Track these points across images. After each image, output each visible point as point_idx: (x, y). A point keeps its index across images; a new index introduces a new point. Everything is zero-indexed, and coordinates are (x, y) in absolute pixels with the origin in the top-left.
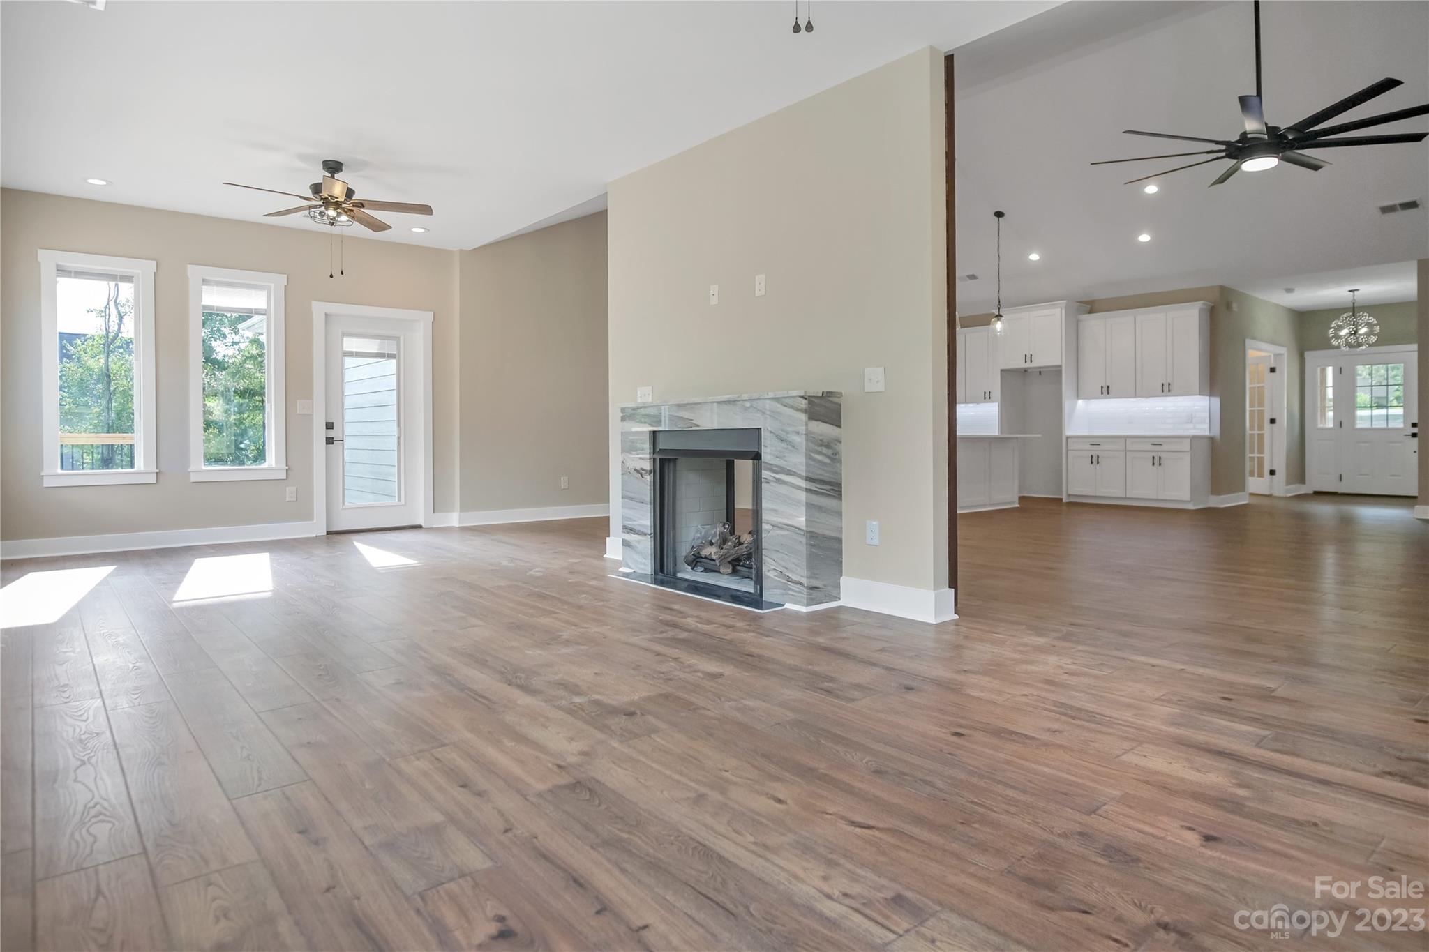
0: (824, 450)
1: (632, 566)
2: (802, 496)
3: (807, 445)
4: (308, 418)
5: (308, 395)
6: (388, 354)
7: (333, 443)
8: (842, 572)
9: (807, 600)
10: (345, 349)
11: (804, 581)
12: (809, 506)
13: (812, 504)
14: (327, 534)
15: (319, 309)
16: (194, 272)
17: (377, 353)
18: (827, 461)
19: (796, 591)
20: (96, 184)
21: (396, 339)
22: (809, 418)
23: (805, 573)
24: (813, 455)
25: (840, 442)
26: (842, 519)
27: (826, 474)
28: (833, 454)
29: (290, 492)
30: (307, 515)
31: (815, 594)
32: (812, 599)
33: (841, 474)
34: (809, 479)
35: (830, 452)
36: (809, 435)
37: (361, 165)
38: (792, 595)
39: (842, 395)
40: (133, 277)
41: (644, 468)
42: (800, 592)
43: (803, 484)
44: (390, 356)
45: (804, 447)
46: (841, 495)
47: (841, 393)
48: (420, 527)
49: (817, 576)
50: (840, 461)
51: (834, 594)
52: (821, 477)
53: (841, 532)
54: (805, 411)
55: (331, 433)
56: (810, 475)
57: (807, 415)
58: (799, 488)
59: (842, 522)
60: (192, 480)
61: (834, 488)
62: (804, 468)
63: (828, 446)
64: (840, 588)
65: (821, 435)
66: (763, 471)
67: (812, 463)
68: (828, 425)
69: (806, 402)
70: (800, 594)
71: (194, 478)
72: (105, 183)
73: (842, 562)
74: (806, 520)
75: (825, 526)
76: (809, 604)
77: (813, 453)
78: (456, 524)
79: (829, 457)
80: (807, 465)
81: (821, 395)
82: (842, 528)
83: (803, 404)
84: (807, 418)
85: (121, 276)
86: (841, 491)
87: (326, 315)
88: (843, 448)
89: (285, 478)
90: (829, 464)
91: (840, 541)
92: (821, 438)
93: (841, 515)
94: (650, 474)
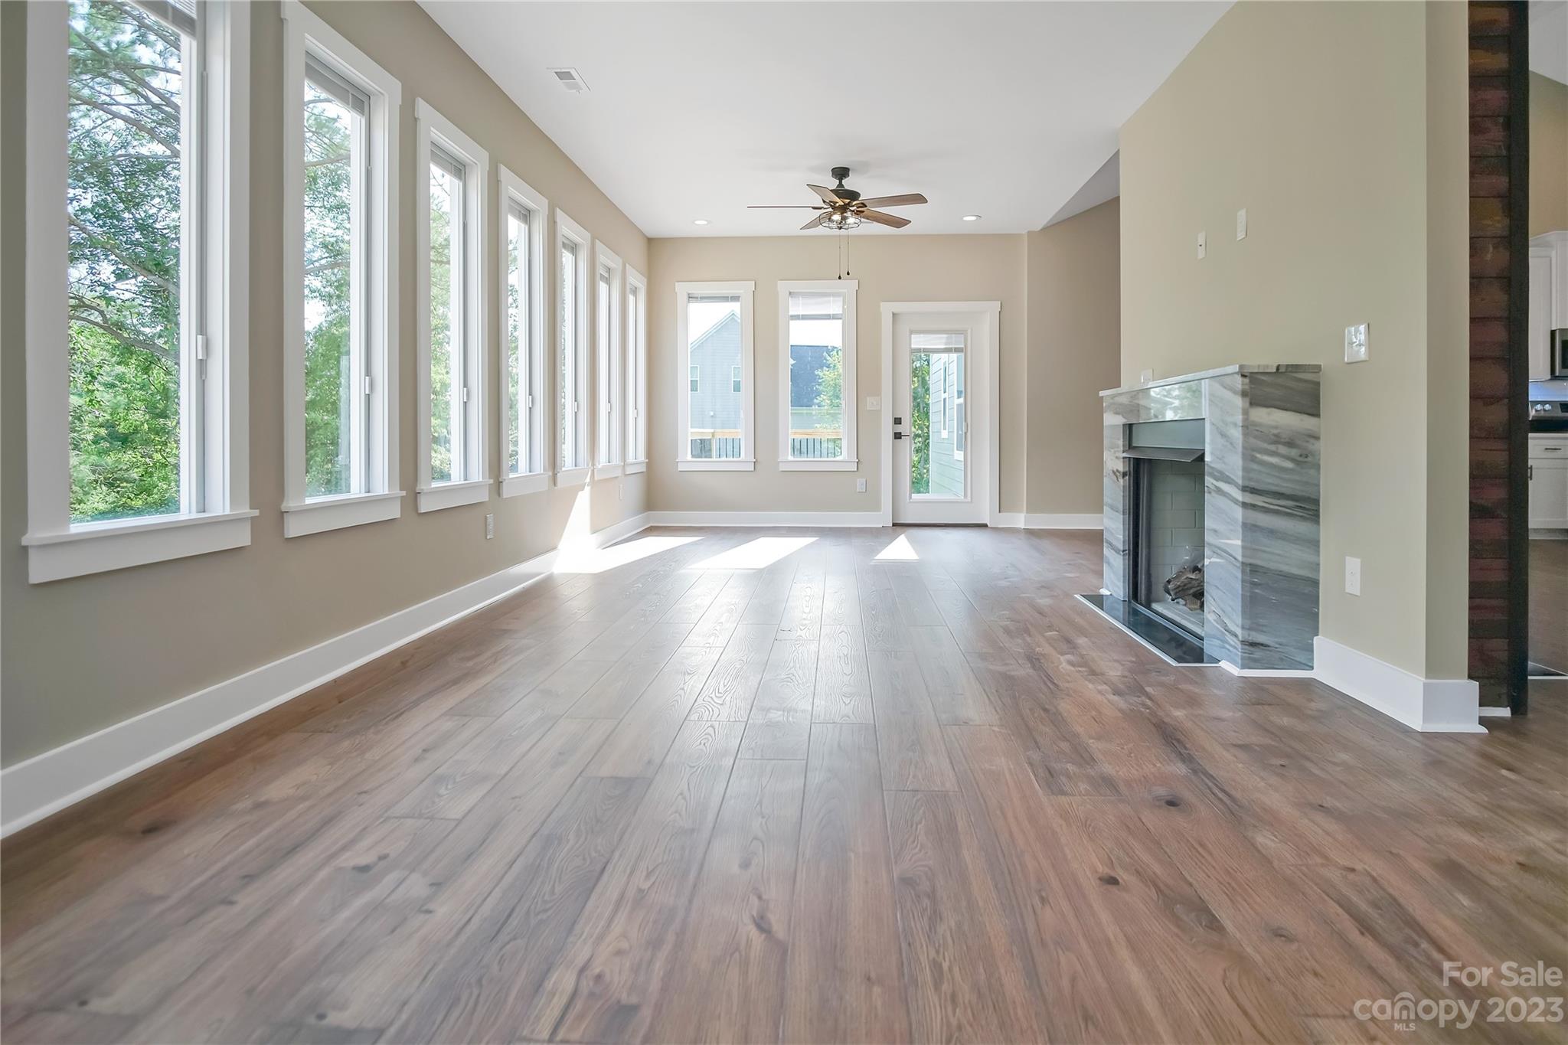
0: (1282, 449)
1: (1110, 588)
2: (1238, 513)
3: (1245, 441)
4: (877, 414)
5: (877, 392)
6: (955, 348)
7: (901, 438)
8: (1318, 628)
9: (1242, 659)
10: (913, 346)
11: (1239, 632)
12: (1249, 528)
13: (1255, 526)
14: (893, 525)
15: (887, 309)
16: (783, 287)
17: (946, 348)
18: (1289, 465)
19: (1231, 645)
20: (701, 226)
21: (963, 332)
22: (1251, 404)
23: (1239, 621)
24: (1258, 456)
25: (1317, 438)
26: (1318, 552)
27: (1285, 485)
28: (1301, 456)
29: (860, 484)
30: (876, 506)
31: (1258, 654)
32: (1255, 660)
33: (1318, 485)
34: (1245, 489)
35: (1294, 453)
36: (1248, 427)
37: (865, 167)
38: (1229, 650)
39: (1320, 370)
40: (739, 297)
41: (1119, 469)
42: (1235, 648)
43: (1238, 495)
44: (957, 350)
45: (1241, 445)
46: (1318, 516)
47: (1320, 365)
48: (985, 526)
49: (1264, 629)
50: (1317, 467)
51: (1301, 657)
52: (1274, 489)
53: (1318, 571)
54: (1244, 394)
55: (899, 429)
56: (1253, 484)
57: (1247, 400)
58: (1235, 501)
59: (1319, 555)
60: (781, 470)
61: (1308, 507)
62: (1240, 473)
63: (1290, 444)
64: (1313, 651)
65: (1276, 427)
66: (1206, 477)
67: (1255, 466)
68: (1289, 413)
69: (1247, 380)
70: (1235, 650)
71: (782, 467)
72: (706, 223)
73: (1317, 614)
74: (1244, 547)
75: (1285, 558)
76: (1244, 667)
77: (1260, 453)
78: (1022, 526)
79: (1292, 460)
80: (1245, 469)
81: (1275, 370)
82: (1318, 565)
83: (1239, 383)
84: (1248, 404)
85: (731, 297)
86: (1318, 511)
87: (894, 314)
88: (1322, 447)
89: (856, 470)
90: (1291, 470)
91: (1315, 583)
92: (1275, 431)
93: (1318, 547)
94: (1123, 477)
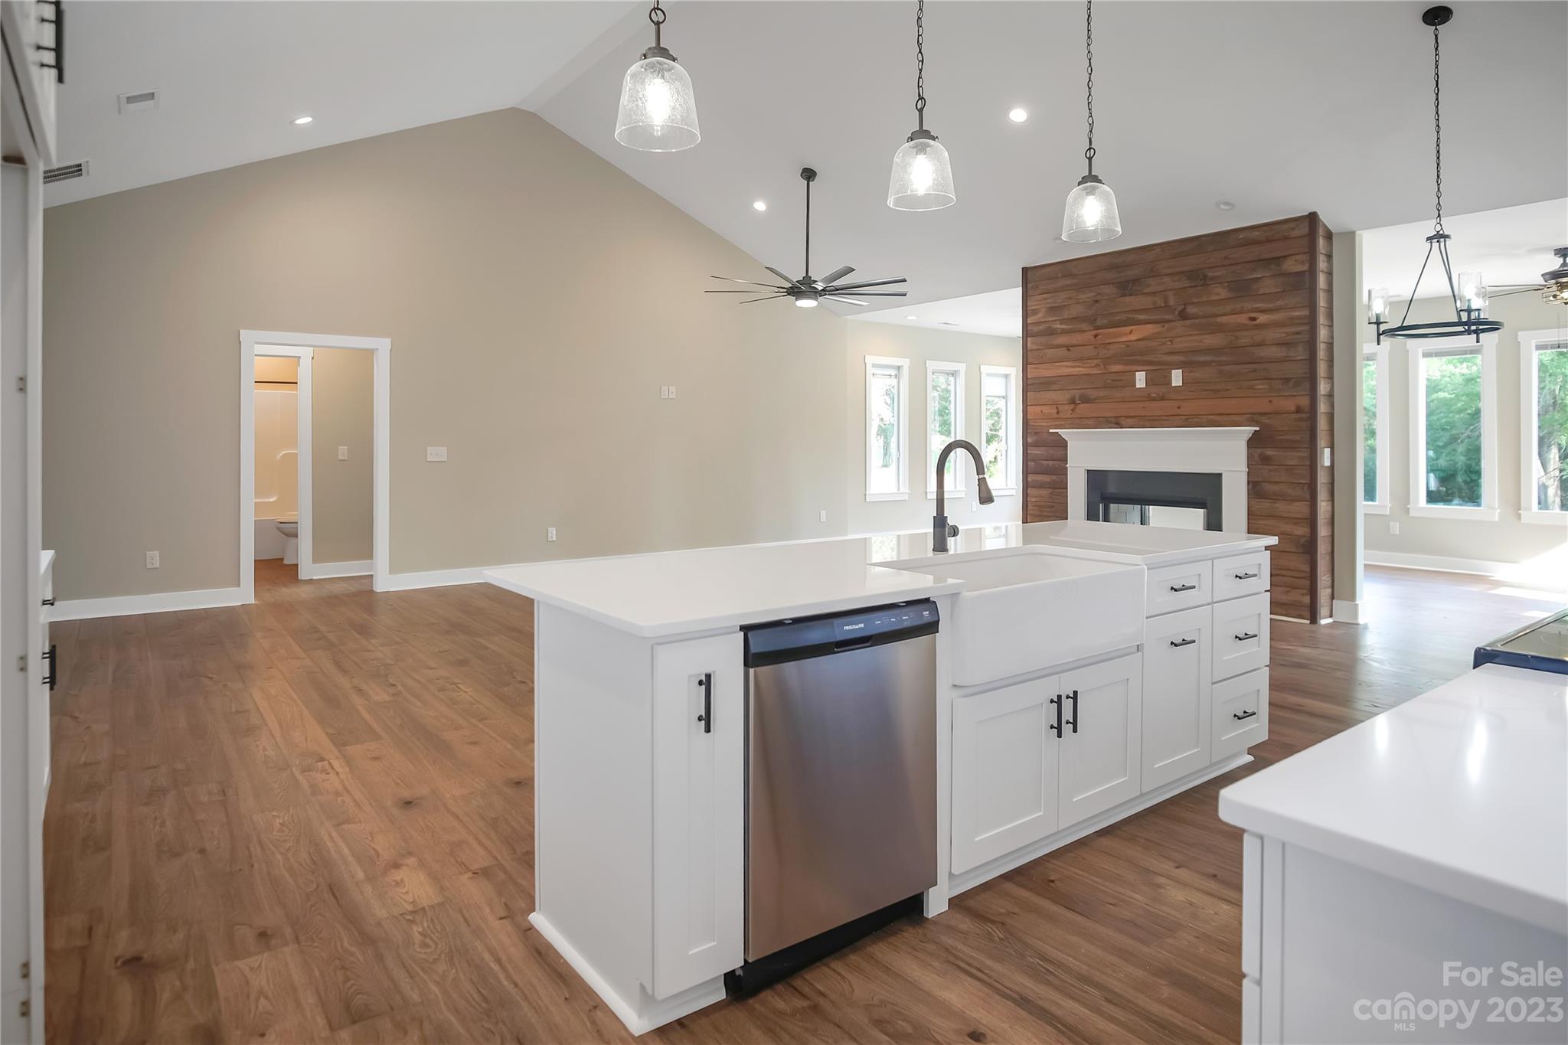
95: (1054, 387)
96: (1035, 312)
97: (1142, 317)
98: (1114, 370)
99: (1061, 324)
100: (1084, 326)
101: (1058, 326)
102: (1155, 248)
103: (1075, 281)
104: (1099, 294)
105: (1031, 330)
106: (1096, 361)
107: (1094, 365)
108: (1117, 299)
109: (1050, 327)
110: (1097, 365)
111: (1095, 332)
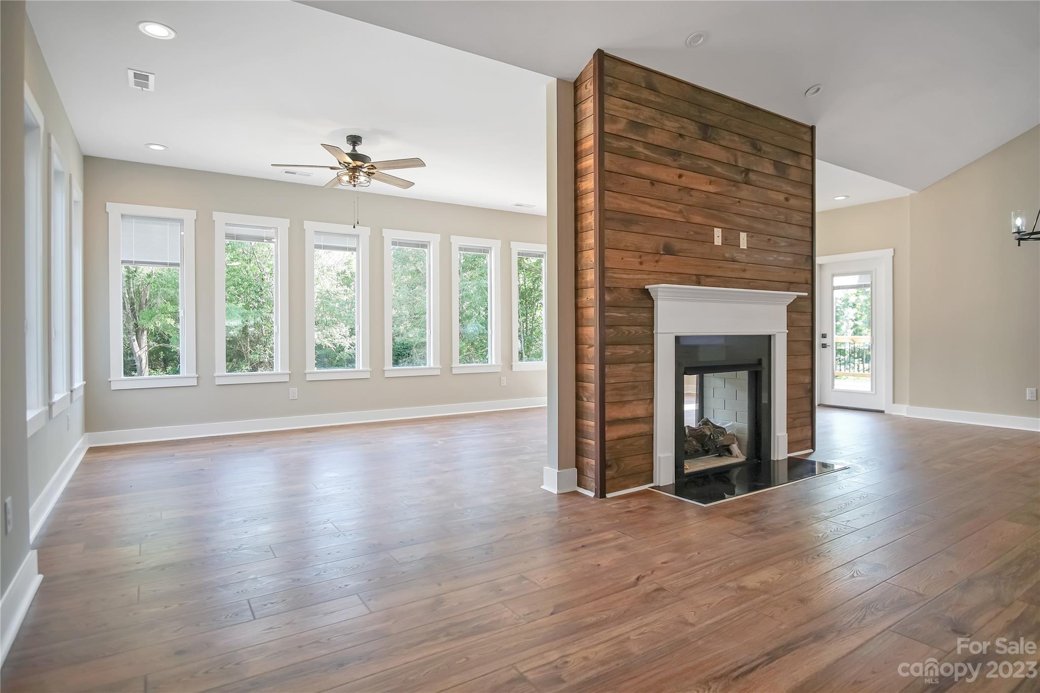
95: (635, 228)
96: (614, 119)
97: (718, 169)
98: (696, 221)
99: (645, 148)
100: (668, 160)
101: (641, 149)
102: (729, 101)
103: (658, 100)
104: (683, 127)
105: (609, 143)
106: (680, 207)
107: (677, 210)
108: (700, 141)
109: (632, 148)
110: (681, 212)
111: (679, 171)
